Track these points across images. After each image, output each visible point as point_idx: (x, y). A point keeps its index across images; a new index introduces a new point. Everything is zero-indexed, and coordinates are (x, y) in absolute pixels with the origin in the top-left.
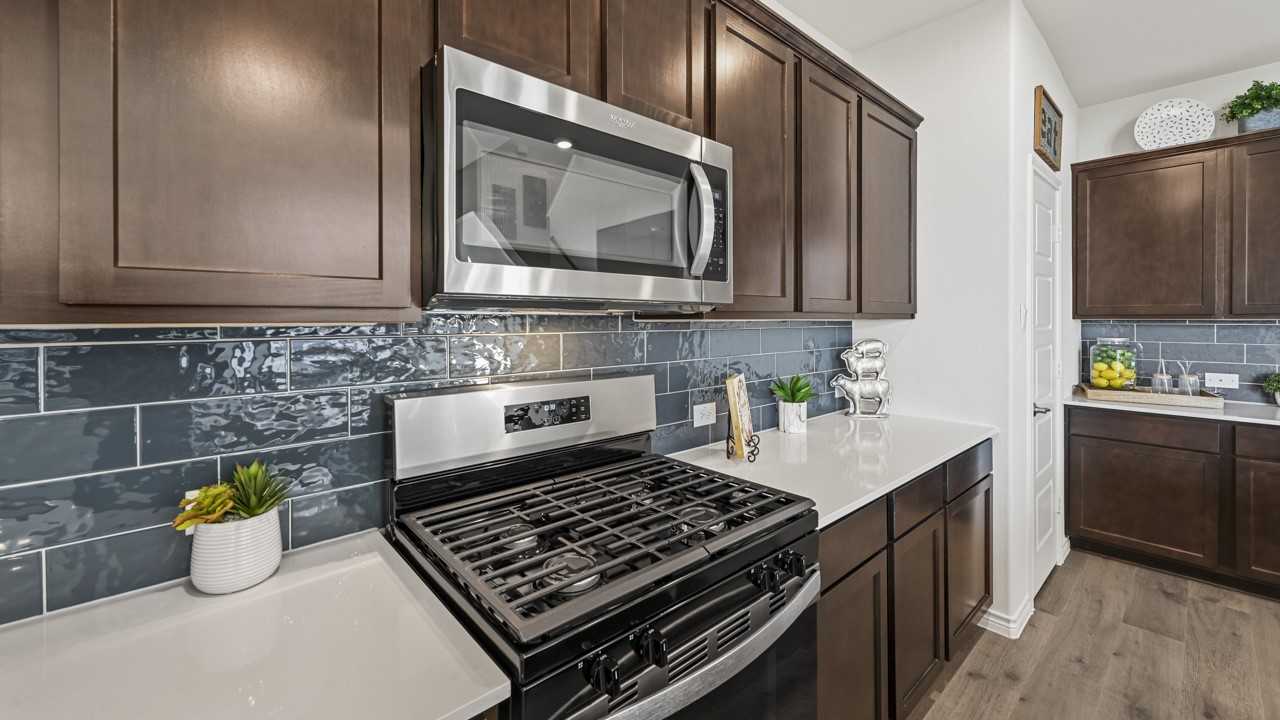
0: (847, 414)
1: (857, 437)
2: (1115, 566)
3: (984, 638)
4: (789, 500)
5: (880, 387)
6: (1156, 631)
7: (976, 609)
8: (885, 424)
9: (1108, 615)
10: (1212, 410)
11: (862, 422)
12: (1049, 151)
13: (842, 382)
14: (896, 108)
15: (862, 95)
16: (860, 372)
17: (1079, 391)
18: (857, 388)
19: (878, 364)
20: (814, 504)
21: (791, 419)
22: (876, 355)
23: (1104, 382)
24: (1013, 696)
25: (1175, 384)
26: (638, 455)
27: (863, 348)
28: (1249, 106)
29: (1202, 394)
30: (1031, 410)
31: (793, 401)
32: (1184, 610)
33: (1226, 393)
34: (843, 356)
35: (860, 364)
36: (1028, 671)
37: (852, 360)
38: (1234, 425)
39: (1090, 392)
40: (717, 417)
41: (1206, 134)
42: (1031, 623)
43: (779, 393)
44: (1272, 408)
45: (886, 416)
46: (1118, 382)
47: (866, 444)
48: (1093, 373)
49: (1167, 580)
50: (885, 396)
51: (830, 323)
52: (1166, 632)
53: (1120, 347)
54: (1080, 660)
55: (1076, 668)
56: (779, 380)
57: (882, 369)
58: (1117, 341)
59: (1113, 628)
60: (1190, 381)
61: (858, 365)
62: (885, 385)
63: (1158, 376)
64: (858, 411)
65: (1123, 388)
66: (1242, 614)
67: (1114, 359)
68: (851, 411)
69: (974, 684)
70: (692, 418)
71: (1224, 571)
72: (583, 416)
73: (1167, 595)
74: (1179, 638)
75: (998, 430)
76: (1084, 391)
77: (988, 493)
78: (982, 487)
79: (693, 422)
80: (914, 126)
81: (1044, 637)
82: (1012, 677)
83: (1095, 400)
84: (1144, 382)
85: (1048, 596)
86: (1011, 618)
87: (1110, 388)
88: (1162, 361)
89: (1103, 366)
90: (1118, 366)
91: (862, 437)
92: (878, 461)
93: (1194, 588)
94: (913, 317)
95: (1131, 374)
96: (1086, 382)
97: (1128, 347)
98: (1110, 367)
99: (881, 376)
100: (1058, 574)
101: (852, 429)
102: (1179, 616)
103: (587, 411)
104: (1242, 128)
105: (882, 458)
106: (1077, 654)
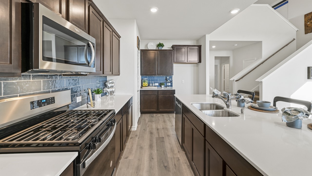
0: (107, 96)
1: (109, 100)
2: (146, 115)
3: (132, 132)
4: (110, 111)
5: (113, 89)
6: (151, 122)
7: (131, 127)
8: (114, 97)
9: (146, 122)
10: (156, 88)
11: (110, 97)
12: (138, 47)
13: (106, 89)
14: (117, 34)
15: (113, 31)
16: (110, 87)
17: (141, 87)
18: (109, 90)
19: (113, 85)
20: (115, 110)
21: (98, 98)
22: (112, 83)
23: (144, 86)
24: (137, 138)
25: (152, 85)
26: (65, 111)
27: (110, 82)
28: (159, 46)
29: (155, 86)
30: (137, 91)
31: (98, 94)
32: (154, 118)
33: (157, 86)
34: (106, 84)
35: (110, 85)
36: (138, 134)
37: (108, 84)
38: (158, 90)
39: (143, 87)
40: (82, 99)
41: (155, 49)
42: (138, 127)
43: (95, 93)
44: (161, 87)
45: (115, 95)
46: (146, 86)
47: (111, 101)
48: (143, 84)
49: (152, 115)
50: (114, 91)
51: (103, 76)
52: (153, 122)
53: (146, 80)
54: (144, 130)
55: (144, 131)
56: (95, 90)
57: (114, 86)
58: (146, 79)
59: (147, 123)
60: (154, 84)
61: (109, 85)
62: (114, 89)
63: (150, 84)
64: (109, 95)
65: (147, 86)
66: (159, 116)
67: (145, 82)
68: (108, 95)
69: (131, 139)
70: (76, 100)
71: (158, 111)
72: (53, 102)
73: (152, 117)
74: (154, 122)
75: (133, 95)
76: (142, 87)
77: (132, 106)
78: (131, 106)
79: (76, 101)
80: (120, 38)
81: (139, 128)
82: (136, 136)
83: (144, 89)
84: (149, 85)
85: (139, 122)
86: (135, 127)
87: (145, 87)
88: (151, 82)
89: (144, 83)
90: (146, 83)
91: (110, 101)
92: (113, 105)
93: (155, 115)
94: (119, 75)
95: (147, 84)
96: (142, 86)
97: (147, 80)
98: (145, 83)
99: (114, 87)
100: (140, 119)
101: (108, 99)
102: (154, 119)
103: (54, 101)
104: (158, 48)
105: (114, 104)
106: (144, 129)
